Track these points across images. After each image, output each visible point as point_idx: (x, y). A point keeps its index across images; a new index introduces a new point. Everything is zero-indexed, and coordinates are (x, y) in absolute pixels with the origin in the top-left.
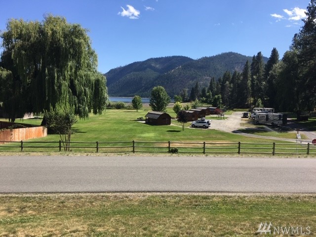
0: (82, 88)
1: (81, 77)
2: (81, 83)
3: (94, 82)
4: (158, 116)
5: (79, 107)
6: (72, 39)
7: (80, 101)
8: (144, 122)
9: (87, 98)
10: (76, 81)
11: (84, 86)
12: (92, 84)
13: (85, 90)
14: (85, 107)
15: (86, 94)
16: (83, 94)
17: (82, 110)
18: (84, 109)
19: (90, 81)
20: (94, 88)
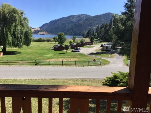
0: (19, 35)
1: (18, 30)
2: (18, 33)
3: (25, 32)
4: (58, 47)
5: (18, 43)
6: (12, 14)
7: (18, 41)
8: (53, 49)
9: (21, 39)
10: (16, 32)
11: (20, 34)
12: (24, 33)
13: (20, 36)
14: (21, 43)
15: (21, 38)
16: (20, 37)
17: (19, 45)
18: (20, 44)
19: (23, 32)
20: (25, 35)
